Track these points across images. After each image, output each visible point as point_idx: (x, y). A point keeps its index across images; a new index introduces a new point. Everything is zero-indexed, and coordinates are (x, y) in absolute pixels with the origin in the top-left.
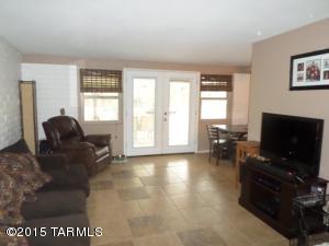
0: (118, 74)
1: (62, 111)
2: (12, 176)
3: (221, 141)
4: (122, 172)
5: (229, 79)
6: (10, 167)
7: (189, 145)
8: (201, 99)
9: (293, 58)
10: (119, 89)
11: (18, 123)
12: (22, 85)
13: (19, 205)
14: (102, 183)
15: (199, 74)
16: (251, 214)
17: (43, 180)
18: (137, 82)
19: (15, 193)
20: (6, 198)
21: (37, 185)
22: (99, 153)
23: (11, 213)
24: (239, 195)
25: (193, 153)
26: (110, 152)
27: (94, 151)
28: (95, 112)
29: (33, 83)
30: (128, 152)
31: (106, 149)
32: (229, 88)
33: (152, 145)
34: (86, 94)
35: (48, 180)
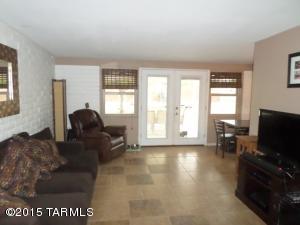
0: (135, 73)
1: (87, 105)
2: (31, 157)
3: (227, 135)
4: (135, 160)
5: (238, 76)
6: (31, 150)
7: (198, 138)
8: (211, 95)
9: (291, 56)
10: (135, 86)
11: (52, 115)
12: (55, 83)
13: (35, 181)
14: (115, 168)
15: (209, 72)
16: (245, 206)
17: (59, 162)
18: (151, 80)
19: (31, 171)
20: (22, 175)
21: (53, 167)
22: (114, 142)
23: (26, 188)
24: (236, 187)
25: (202, 146)
26: (125, 142)
27: (110, 140)
28: (121, 106)
29: (64, 81)
30: (142, 142)
31: (122, 138)
32: (238, 85)
33: (164, 136)
34: (107, 90)
35: (63, 163)
